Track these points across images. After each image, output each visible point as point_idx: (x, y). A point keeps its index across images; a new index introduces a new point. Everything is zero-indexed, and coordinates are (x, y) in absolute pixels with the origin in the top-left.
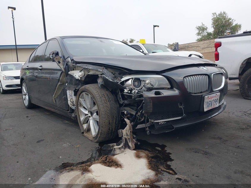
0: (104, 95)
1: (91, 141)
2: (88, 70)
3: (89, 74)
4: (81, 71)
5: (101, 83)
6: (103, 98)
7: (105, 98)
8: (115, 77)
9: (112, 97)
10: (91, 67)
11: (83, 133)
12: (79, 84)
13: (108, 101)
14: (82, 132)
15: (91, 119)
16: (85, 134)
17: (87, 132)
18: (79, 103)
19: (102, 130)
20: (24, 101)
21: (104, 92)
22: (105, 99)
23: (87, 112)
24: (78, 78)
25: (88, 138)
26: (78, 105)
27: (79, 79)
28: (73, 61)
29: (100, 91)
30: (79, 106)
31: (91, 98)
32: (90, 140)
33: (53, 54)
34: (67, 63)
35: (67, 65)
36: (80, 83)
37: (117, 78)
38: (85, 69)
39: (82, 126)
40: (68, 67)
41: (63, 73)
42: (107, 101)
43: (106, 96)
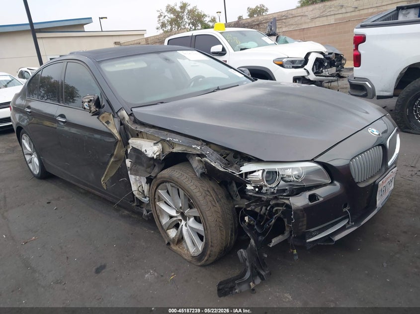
0: (208, 191)
1: (190, 262)
2: (172, 144)
3: (174, 150)
4: (157, 143)
5: (200, 171)
6: (209, 197)
7: (211, 196)
8: (229, 164)
9: (221, 192)
10: (176, 139)
11: (169, 244)
12: (155, 166)
13: (218, 202)
14: (166, 242)
15: (184, 226)
16: (175, 248)
17: (177, 244)
18: (156, 197)
19: (211, 251)
20: (30, 165)
21: (208, 185)
22: (211, 198)
23: (173, 213)
24: (153, 155)
25: (181, 256)
26: (154, 200)
27: (155, 157)
28: (132, 118)
29: (200, 184)
30: (156, 200)
31: (185, 195)
32: (186, 260)
33: (89, 102)
34: (121, 121)
35: (121, 124)
36: (156, 164)
37: (232, 166)
38: (164, 140)
39: (166, 233)
40: (124, 128)
41: (118, 143)
42: (215, 200)
43: (211, 192)
